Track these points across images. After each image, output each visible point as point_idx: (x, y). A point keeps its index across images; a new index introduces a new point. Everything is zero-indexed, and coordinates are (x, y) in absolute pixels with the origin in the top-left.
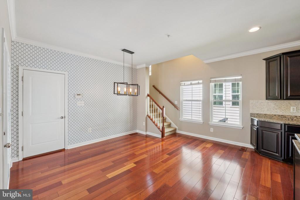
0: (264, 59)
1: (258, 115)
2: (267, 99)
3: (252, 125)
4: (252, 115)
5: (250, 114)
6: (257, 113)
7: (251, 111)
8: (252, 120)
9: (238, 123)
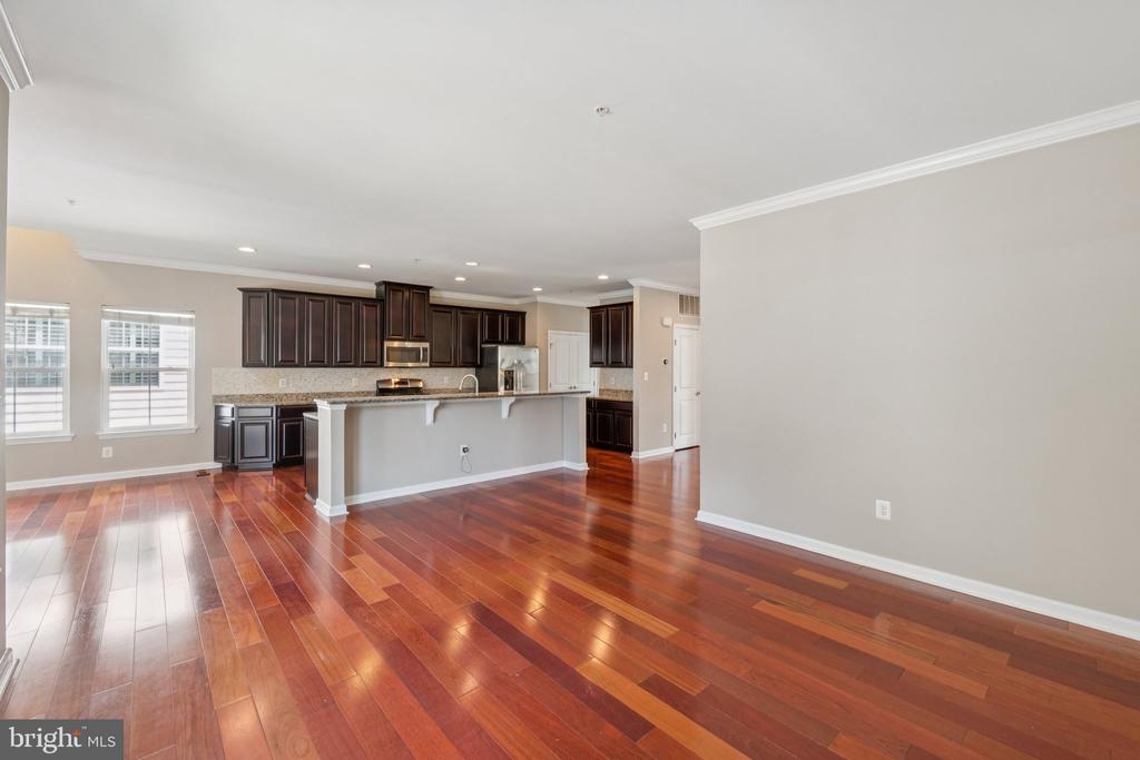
0: (240, 289)
1: (229, 398)
2: (244, 366)
3: (218, 417)
4: (216, 398)
5: (211, 398)
6: (227, 393)
7: (215, 392)
8: (217, 409)
9: (184, 420)
